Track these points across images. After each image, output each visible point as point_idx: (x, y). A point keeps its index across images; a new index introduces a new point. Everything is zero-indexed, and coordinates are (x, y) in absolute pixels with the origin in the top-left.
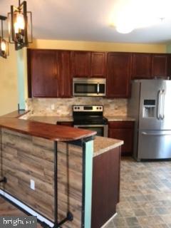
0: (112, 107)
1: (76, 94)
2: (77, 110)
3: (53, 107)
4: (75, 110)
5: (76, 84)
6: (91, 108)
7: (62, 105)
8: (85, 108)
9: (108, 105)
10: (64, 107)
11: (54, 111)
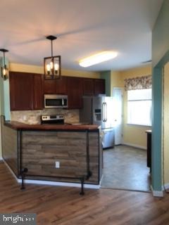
0: (70, 115)
1: (48, 107)
2: (45, 119)
3: (25, 118)
4: (43, 119)
5: (47, 100)
6: (56, 117)
7: (32, 116)
8: (51, 117)
9: (66, 115)
10: (34, 117)
11: (26, 121)
